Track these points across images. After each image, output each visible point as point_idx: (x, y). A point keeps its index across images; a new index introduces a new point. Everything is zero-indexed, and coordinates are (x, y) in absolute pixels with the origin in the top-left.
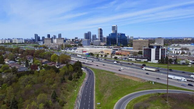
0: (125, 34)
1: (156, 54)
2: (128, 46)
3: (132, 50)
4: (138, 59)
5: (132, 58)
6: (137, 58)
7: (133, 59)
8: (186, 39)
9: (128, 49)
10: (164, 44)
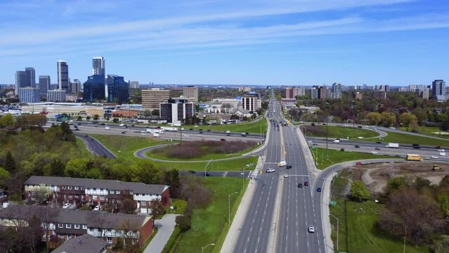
0: (123, 78)
1: (178, 112)
2: (130, 103)
3: (141, 109)
4: (153, 121)
5: (143, 119)
6: (151, 119)
7: (146, 122)
8: (242, 88)
9: (132, 107)
10: (199, 97)
